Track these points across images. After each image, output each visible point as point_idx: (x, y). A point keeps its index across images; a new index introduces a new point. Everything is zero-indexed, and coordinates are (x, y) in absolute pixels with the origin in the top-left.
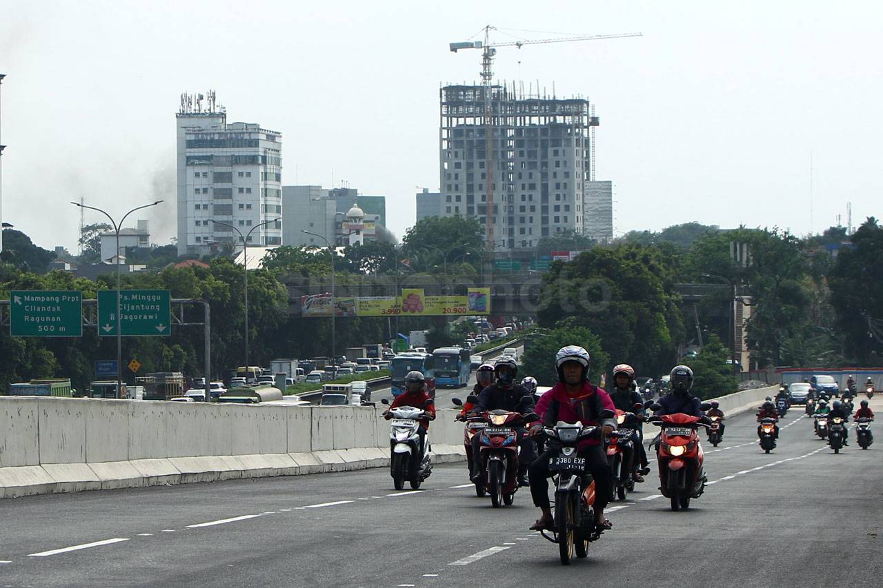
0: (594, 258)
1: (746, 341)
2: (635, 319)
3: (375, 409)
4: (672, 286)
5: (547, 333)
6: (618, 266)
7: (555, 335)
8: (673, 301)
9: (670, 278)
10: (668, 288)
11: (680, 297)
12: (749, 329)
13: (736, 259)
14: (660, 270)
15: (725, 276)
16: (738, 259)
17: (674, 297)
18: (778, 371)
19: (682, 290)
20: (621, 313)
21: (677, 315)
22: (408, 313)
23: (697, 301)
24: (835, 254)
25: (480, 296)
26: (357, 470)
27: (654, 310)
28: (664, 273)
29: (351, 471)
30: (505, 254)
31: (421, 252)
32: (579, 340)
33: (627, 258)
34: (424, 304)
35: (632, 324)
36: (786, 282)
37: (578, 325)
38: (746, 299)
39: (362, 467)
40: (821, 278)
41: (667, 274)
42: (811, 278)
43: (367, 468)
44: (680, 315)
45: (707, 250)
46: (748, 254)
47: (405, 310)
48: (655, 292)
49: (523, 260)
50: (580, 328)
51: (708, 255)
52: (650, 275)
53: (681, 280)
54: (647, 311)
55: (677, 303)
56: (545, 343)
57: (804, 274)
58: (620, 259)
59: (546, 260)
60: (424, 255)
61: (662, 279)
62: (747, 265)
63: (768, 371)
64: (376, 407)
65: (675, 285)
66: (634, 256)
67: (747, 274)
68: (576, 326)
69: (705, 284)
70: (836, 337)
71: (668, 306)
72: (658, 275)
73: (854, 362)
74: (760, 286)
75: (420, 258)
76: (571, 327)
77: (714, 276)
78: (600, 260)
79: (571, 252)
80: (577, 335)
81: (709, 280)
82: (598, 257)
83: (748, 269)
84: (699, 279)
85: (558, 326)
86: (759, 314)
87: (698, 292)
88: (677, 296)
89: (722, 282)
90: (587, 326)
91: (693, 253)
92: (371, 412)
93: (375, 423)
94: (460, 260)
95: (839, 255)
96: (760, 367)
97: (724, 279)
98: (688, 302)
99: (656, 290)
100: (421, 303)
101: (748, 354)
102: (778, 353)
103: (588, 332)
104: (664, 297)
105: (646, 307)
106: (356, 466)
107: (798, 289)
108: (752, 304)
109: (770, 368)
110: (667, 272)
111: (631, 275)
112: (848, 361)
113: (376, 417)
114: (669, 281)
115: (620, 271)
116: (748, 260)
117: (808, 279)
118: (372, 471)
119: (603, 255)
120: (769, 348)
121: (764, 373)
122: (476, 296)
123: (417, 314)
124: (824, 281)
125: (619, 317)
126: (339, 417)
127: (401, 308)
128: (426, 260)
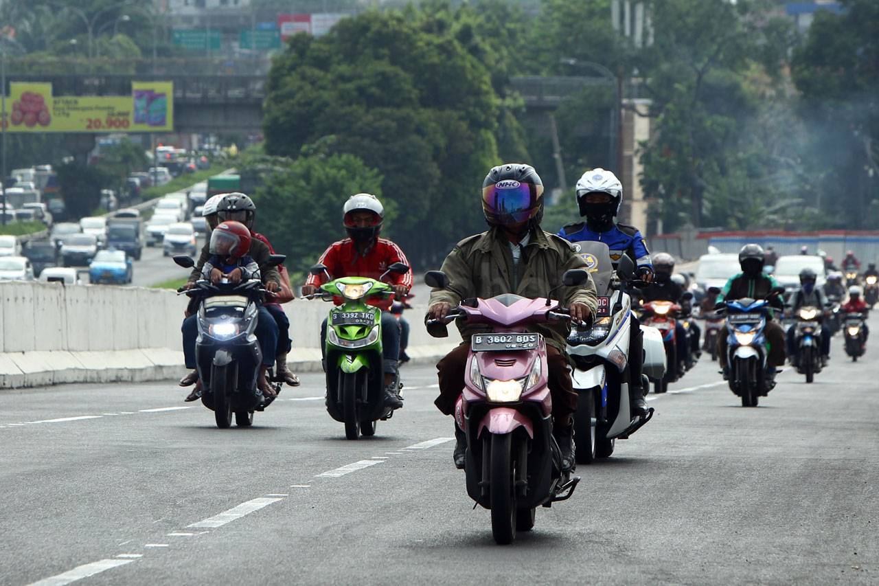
0: (365, 29)
1: (641, 182)
2: (442, 142)
3: (64, 286)
4: (507, 82)
5: (286, 165)
6: (412, 45)
7: (299, 170)
8: (508, 107)
9: (503, 66)
10: (500, 84)
11: (521, 101)
12: (645, 160)
13: (622, 31)
14: (484, 52)
15: (603, 63)
16: (627, 32)
17: (509, 102)
18: (701, 236)
19: (526, 88)
20: (419, 131)
21: (515, 135)
22: (23, 128)
23: (552, 108)
24: (806, 21)
25: (152, 97)
26: (40, 386)
27: (476, 125)
28: (491, 57)
29: (31, 387)
30: (188, 19)
31: (39, 13)
32: (342, 177)
33: (428, 29)
34: (51, 111)
35: (437, 149)
36: (716, 75)
37: (340, 153)
38: (642, 104)
39: (48, 382)
40: (781, 67)
41: (497, 56)
42: (762, 67)
43: (54, 384)
44: (520, 135)
45: (569, 14)
46: (644, 22)
47: (16, 122)
48: (478, 93)
49: (226, 31)
50: (344, 157)
51: (571, 26)
52: (469, 61)
53: (523, 69)
54: (464, 126)
55: (516, 111)
56: (281, 183)
57: (747, 60)
58: (415, 31)
59: (268, 30)
60: (42, 20)
61: (488, 68)
62: (644, 43)
63: (684, 235)
64: (66, 284)
65: (513, 79)
66: (441, 26)
67: (644, 61)
68: (336, 154)
69: (564, 78)
70: (806, 175)
71: (500, 118)
72: (481, 60)
73: (838, 220)
74: (668, 81)
75: (36, 26)
76: (329, 155)
77: (583, 64)
78: (379, 33)
79: (314, 17)
80: (339, 168)
81: (573, 71)
82: (375, 27)
83: (646, 50)
84: (556, 70)
85: (306, 155)
86: (664, 135)
87: (554, 90)
88: (515, 99)
89: (597, 75)
90: (354, 151)
91: (543, 20)
92: (58, 291)
93: (64, 310)
94: (110, 31)
95: (814, 25)
96: (667, 230)
97: (603, 70)
98: (535, 111)
99: (480, 89)
100: (46, 110)
101: (645, 205)
102: (700, 206)
103: (358, 162)
104: (495, 101)
105: (461, 118)
106: (39, 381)
107: (735, 87)
108: (652, 113)
109: (689, 230)
110: (497, 55)
111: (436, 60)
112: (828, 220)
113: (65, 300)
114: (500, 71)
115: (415, 52)
116: (645, 34)
117: (755, 70)
118: (62, 387)
119: (385, 24)
120: (682, 193)
121: (676, 241)
122: (146, 96)
123: (38, 129)
124: (786, 72)
125: (415, 138)
126: (12, 298)
127: (9, 119)
128: (45, 28)
